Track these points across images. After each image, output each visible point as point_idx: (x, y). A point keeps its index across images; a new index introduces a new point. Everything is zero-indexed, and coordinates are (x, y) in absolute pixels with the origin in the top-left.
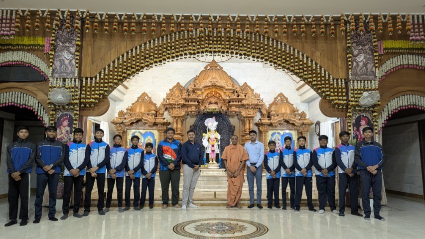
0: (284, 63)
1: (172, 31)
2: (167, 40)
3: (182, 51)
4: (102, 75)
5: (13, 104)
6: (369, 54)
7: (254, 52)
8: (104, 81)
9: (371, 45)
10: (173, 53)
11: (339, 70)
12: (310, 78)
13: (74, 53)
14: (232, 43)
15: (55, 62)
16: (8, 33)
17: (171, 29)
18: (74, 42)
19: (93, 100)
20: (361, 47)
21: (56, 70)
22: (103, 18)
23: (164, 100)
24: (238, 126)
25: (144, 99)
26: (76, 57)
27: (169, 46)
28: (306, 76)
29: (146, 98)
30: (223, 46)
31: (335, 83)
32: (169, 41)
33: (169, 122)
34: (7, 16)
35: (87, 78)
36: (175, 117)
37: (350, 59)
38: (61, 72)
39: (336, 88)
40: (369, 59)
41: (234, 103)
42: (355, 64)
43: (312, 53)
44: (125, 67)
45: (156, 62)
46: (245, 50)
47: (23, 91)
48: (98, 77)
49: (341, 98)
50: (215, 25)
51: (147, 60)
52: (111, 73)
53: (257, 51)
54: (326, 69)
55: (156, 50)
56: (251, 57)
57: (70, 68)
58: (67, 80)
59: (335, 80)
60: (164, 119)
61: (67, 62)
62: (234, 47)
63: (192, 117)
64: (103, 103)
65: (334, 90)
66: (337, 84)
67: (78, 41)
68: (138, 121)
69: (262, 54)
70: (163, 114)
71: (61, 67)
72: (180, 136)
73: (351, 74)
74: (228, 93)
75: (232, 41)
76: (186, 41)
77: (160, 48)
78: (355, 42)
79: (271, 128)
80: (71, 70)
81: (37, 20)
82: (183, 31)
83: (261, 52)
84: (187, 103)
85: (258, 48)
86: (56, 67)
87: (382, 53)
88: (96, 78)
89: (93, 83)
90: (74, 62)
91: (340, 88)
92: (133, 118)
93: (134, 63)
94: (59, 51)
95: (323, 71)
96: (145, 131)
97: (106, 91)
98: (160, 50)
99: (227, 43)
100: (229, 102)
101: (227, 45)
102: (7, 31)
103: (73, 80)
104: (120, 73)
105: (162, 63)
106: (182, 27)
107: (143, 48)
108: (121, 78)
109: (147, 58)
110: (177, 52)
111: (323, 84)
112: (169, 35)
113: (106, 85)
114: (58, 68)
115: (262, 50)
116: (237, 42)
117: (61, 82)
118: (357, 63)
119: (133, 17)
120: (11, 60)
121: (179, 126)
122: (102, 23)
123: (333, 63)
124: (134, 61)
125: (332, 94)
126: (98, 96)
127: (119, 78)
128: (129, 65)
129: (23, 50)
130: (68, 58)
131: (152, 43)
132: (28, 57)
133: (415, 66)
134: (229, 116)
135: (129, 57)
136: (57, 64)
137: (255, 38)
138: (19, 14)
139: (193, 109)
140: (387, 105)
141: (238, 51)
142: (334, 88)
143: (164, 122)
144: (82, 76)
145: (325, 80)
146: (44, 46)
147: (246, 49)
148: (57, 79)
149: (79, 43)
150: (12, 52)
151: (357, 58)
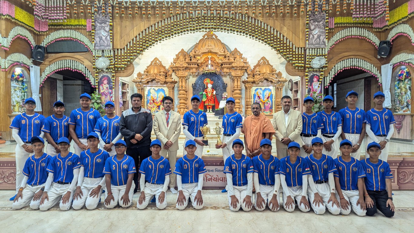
0: (259, 36)
1: (178, 13)
2: (174, 19)
3: (185, 28)
4: (129, 47)
5: (67, 68)
6: (322, 28)
7: (237, 28)
8: (130, 51)
9: (324, 22)
10: (178, 30)
11: (300, 41)
12: (278, 47)
13: (109, 32)
14: (222, 21)
15: (96, 38)
16: (62, 17)
17: (177, 12)
18: (108, 23)
19: (124, 66)
20: (317, 23)
21: (97, 44)
22: (128, 5)
23: (172, 64)
24: (230, 84)
25: (156, 63)
26: (110, 35)
27: (175, 25)
28: (276, 46)
29: (158, 62)
30: (215, 24)
31: (297, 50)
32: (175, 21)
33: (176, 81)
34: (60, 5)
35: (118, 50)
36: (181, 77)
37: (308, 33)
38: (101, 46)
39: (297, 55)
40: (322, 32)
41: (226, 66)
42: (311, 36)
43: (281, 28)
44: (144, 41)
45: (166, 37)
46: (231, 27)
47: (74, 59)
48: (126, 49)
49: (300, 62)
50: (208, 8)
51: (160, 35)
52: (135, 45)
53: (240, 27)
54: (290, 40)
55: (166, 28)
56: (235, 32)
57: (106, 43)
58: (105, 51)
59: (297, 49)
60: (172, 79)
61: (104, 38)
62: (223, 25)
63: (193, 77)
64: (130, 67)
65: (296, 56)
66: (298, 51)
67: (111, 22)
68: (152, 80)
69: (244, 29)
70: (171, 75)
71: (100, 42)
72: (185, 92)
73: (308, 44)
74: (221, 57)
75: (222, 20)
76: (187, 20)
77: (169, 26)
78: (312, 20)
79: (254, 85)
80: (107, 43)
81: (81, 7)
82: (185, 13)
83: (243, 28)
84: (189, 66)
85: (240, 25)
86: (96, 41)
87: (333, 27)
88: (124, 49)
89: (123, 53)
90: (108, 38)
91: (300, 55)
92: (149, 78)
93: (150, 37)
94: (98, 30)
95: (288, 42)
96: (159, 88)
97: (131, 59)
98: (169, 28)
99: (218, 21)
100: (222, 65)
101: (218, 23)
102: (61, 16)
103: (109, 51)
104: (141, 46)
105: (171, 38)
106: (185, 10)
107: (156, 27)
108: (142, 49)
109: (160, 34)
110: (181, 29)
111: (288, 52)
112: (175, 16)
113: (131, 54)
114: (98, 42)
115: (244, 27)
116: (225, 20)
117: (101, 52)
118: (313, 35)
119: (149, 3)
120: (63, 36)
121: (184, 84)
122: (126, 8)
123: (296, 35)
124: (150, 36)
125: (294, 59)
126: (127, 63)
127: (140, 49)
128: (147, 39)
129: (71, 29)
130: (104, 35)
131: (163, 22)
132: (75, 34)
133: (358, 37)
134: (222, 76)
135: (147, 34)
136: (97, 39)
137: (239, 17)
138: (68, 3)
139: (194, 70)
140: (335, 66)
141: (226, 28)
142: (296, 55)
143: (172, 81)
144: (114, 48)
145: (289, 49)
146: (86, 26)
147: (232, 25)
148: (98, 50)
149: (112, 24)
150: (63, 31)
151: (313, 32)
